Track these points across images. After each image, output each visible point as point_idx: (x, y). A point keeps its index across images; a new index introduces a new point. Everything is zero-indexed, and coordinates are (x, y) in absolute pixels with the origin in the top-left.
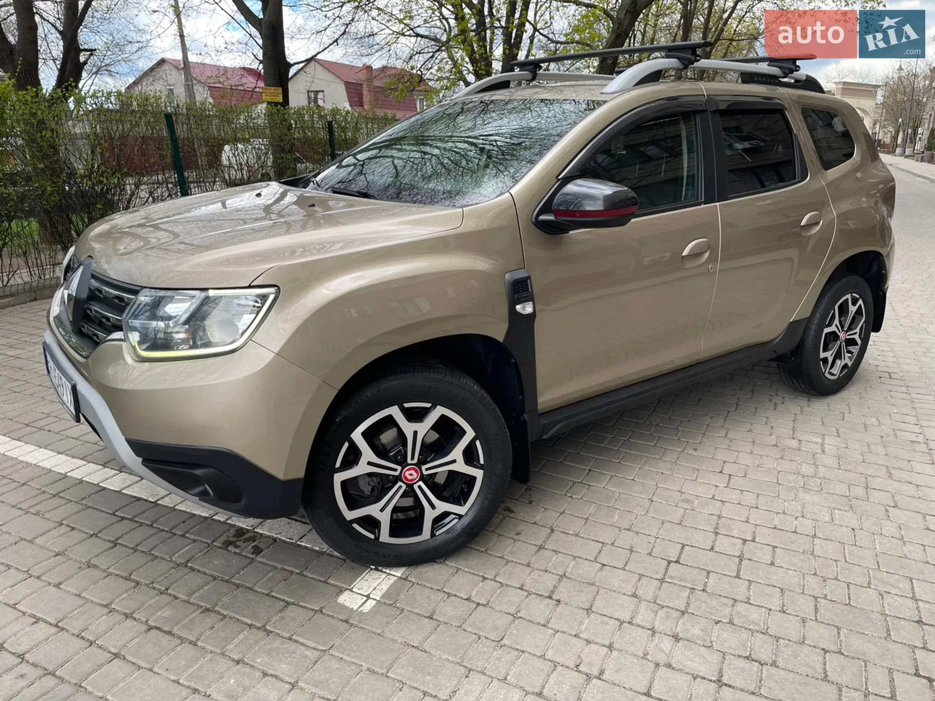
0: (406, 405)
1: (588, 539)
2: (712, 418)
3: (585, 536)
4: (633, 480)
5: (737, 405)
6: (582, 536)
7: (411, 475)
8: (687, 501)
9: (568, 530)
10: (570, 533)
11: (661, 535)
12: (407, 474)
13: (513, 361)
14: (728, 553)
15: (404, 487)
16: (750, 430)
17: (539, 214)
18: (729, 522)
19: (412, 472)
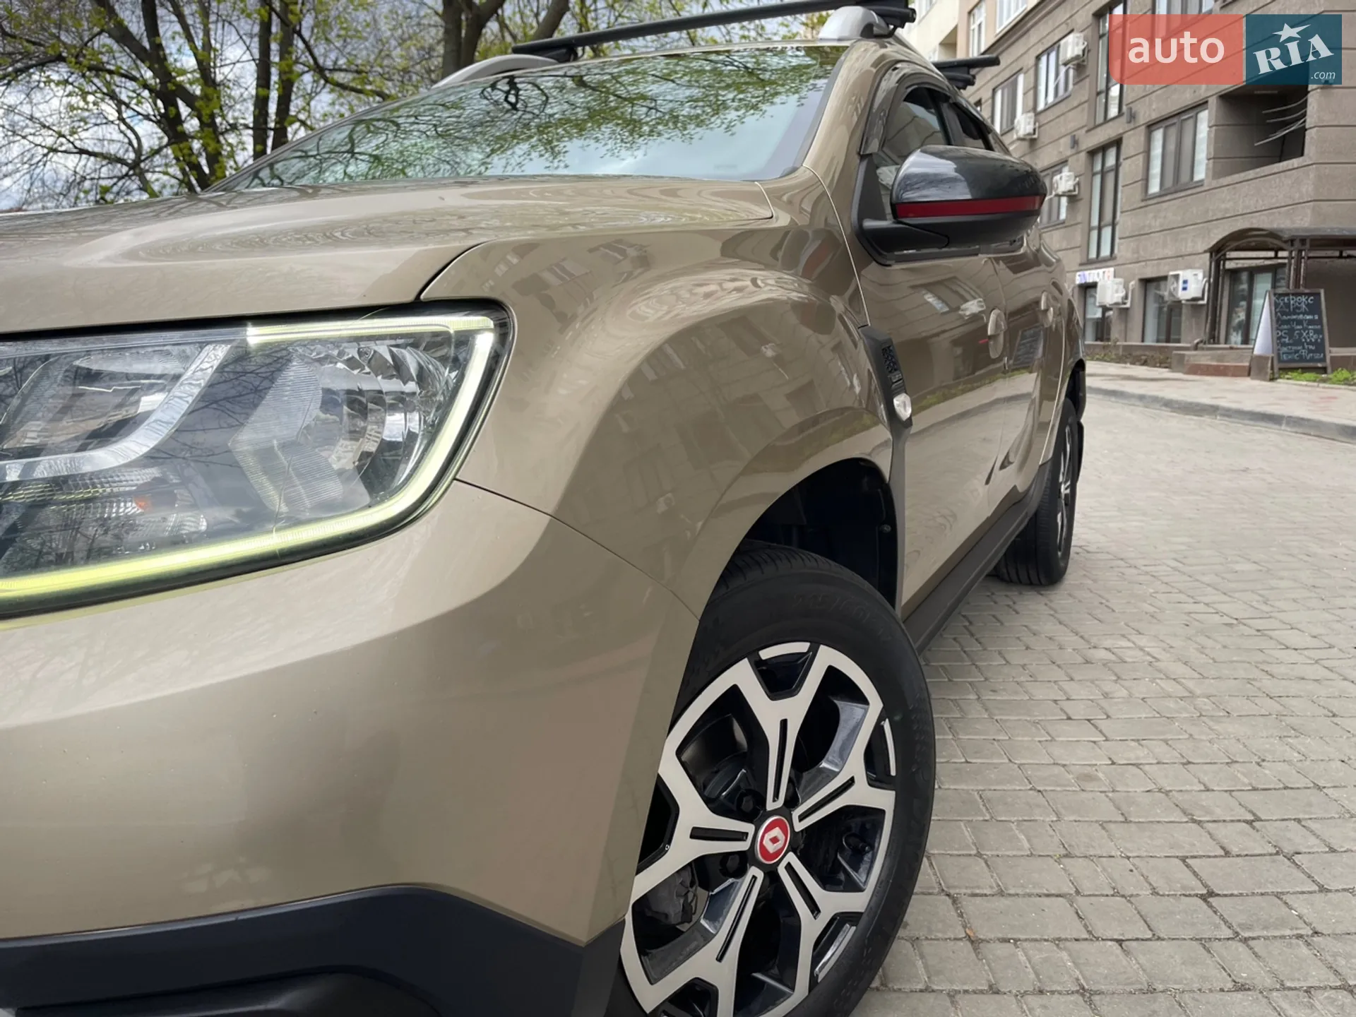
0: (766, 654)
1: (1030, 895)
2: (955, 639)
3: (1019, 891)
4: (967, 762)
5: (964, 616)
6: (1012, 892)
7: (774, 840)
8: (1089, 778)
9: (978, 887)
10: (988, 891)
11: (1131, 851)
12: (767, 843)
13: (887, 528)
14: (1256, 852)
15: (760, 875)
16: (1027, 648)
17: (861, 219)
18: (1186, 796)
19: (777, 832)
